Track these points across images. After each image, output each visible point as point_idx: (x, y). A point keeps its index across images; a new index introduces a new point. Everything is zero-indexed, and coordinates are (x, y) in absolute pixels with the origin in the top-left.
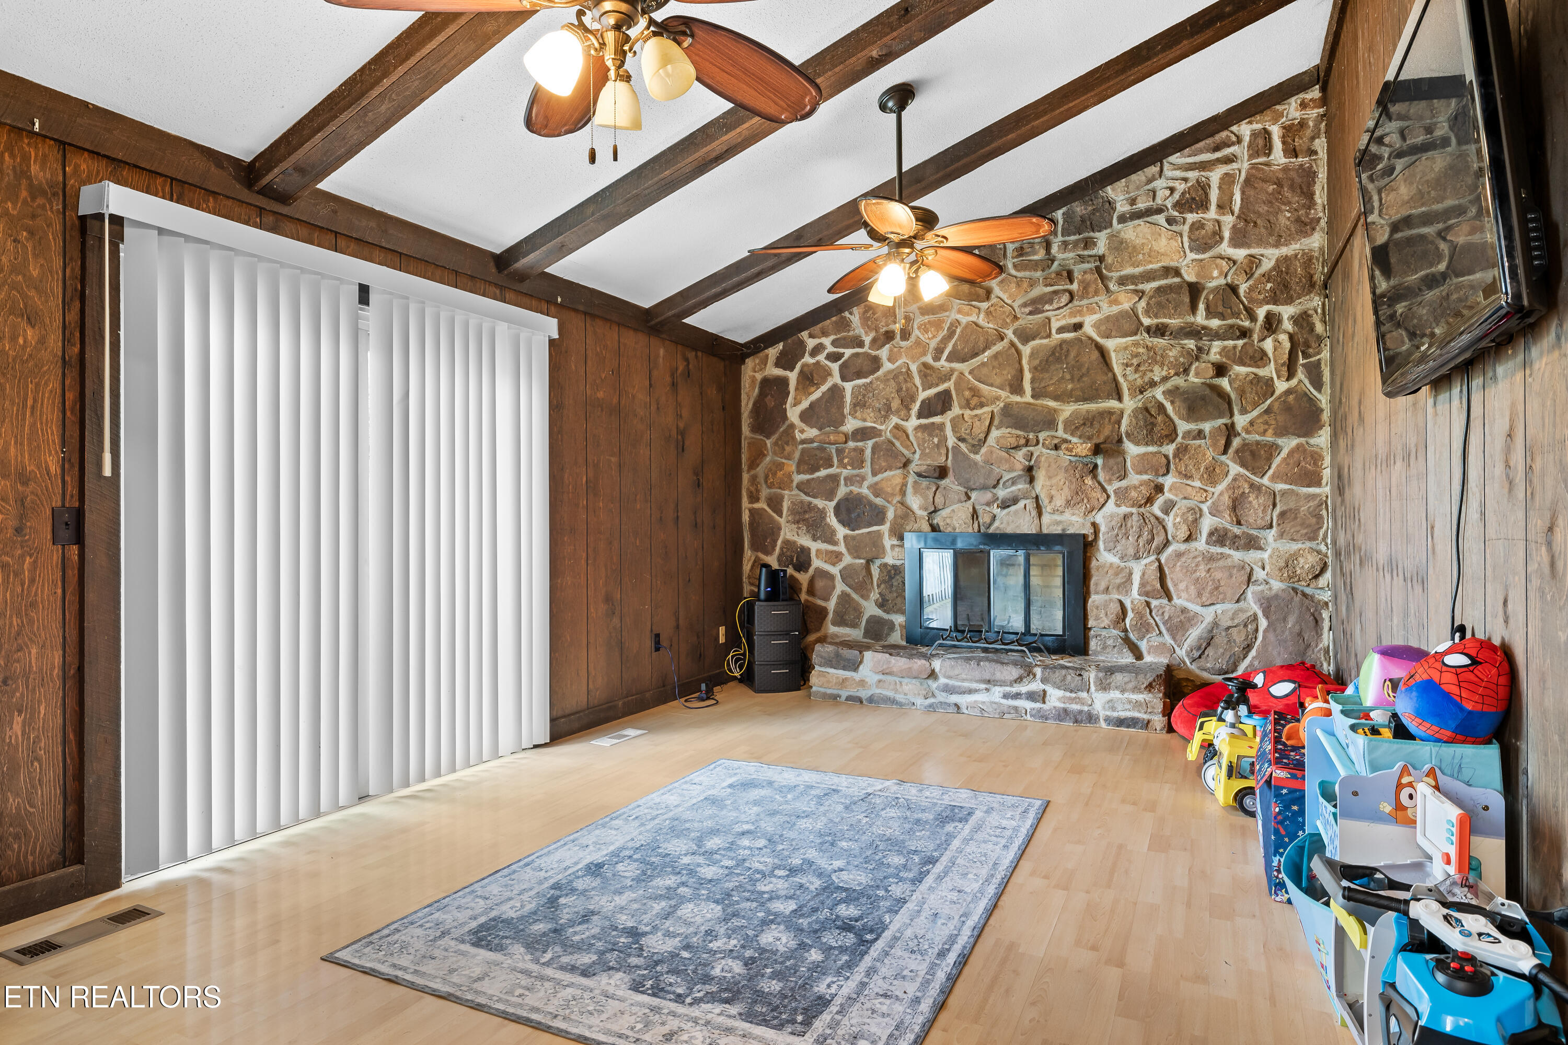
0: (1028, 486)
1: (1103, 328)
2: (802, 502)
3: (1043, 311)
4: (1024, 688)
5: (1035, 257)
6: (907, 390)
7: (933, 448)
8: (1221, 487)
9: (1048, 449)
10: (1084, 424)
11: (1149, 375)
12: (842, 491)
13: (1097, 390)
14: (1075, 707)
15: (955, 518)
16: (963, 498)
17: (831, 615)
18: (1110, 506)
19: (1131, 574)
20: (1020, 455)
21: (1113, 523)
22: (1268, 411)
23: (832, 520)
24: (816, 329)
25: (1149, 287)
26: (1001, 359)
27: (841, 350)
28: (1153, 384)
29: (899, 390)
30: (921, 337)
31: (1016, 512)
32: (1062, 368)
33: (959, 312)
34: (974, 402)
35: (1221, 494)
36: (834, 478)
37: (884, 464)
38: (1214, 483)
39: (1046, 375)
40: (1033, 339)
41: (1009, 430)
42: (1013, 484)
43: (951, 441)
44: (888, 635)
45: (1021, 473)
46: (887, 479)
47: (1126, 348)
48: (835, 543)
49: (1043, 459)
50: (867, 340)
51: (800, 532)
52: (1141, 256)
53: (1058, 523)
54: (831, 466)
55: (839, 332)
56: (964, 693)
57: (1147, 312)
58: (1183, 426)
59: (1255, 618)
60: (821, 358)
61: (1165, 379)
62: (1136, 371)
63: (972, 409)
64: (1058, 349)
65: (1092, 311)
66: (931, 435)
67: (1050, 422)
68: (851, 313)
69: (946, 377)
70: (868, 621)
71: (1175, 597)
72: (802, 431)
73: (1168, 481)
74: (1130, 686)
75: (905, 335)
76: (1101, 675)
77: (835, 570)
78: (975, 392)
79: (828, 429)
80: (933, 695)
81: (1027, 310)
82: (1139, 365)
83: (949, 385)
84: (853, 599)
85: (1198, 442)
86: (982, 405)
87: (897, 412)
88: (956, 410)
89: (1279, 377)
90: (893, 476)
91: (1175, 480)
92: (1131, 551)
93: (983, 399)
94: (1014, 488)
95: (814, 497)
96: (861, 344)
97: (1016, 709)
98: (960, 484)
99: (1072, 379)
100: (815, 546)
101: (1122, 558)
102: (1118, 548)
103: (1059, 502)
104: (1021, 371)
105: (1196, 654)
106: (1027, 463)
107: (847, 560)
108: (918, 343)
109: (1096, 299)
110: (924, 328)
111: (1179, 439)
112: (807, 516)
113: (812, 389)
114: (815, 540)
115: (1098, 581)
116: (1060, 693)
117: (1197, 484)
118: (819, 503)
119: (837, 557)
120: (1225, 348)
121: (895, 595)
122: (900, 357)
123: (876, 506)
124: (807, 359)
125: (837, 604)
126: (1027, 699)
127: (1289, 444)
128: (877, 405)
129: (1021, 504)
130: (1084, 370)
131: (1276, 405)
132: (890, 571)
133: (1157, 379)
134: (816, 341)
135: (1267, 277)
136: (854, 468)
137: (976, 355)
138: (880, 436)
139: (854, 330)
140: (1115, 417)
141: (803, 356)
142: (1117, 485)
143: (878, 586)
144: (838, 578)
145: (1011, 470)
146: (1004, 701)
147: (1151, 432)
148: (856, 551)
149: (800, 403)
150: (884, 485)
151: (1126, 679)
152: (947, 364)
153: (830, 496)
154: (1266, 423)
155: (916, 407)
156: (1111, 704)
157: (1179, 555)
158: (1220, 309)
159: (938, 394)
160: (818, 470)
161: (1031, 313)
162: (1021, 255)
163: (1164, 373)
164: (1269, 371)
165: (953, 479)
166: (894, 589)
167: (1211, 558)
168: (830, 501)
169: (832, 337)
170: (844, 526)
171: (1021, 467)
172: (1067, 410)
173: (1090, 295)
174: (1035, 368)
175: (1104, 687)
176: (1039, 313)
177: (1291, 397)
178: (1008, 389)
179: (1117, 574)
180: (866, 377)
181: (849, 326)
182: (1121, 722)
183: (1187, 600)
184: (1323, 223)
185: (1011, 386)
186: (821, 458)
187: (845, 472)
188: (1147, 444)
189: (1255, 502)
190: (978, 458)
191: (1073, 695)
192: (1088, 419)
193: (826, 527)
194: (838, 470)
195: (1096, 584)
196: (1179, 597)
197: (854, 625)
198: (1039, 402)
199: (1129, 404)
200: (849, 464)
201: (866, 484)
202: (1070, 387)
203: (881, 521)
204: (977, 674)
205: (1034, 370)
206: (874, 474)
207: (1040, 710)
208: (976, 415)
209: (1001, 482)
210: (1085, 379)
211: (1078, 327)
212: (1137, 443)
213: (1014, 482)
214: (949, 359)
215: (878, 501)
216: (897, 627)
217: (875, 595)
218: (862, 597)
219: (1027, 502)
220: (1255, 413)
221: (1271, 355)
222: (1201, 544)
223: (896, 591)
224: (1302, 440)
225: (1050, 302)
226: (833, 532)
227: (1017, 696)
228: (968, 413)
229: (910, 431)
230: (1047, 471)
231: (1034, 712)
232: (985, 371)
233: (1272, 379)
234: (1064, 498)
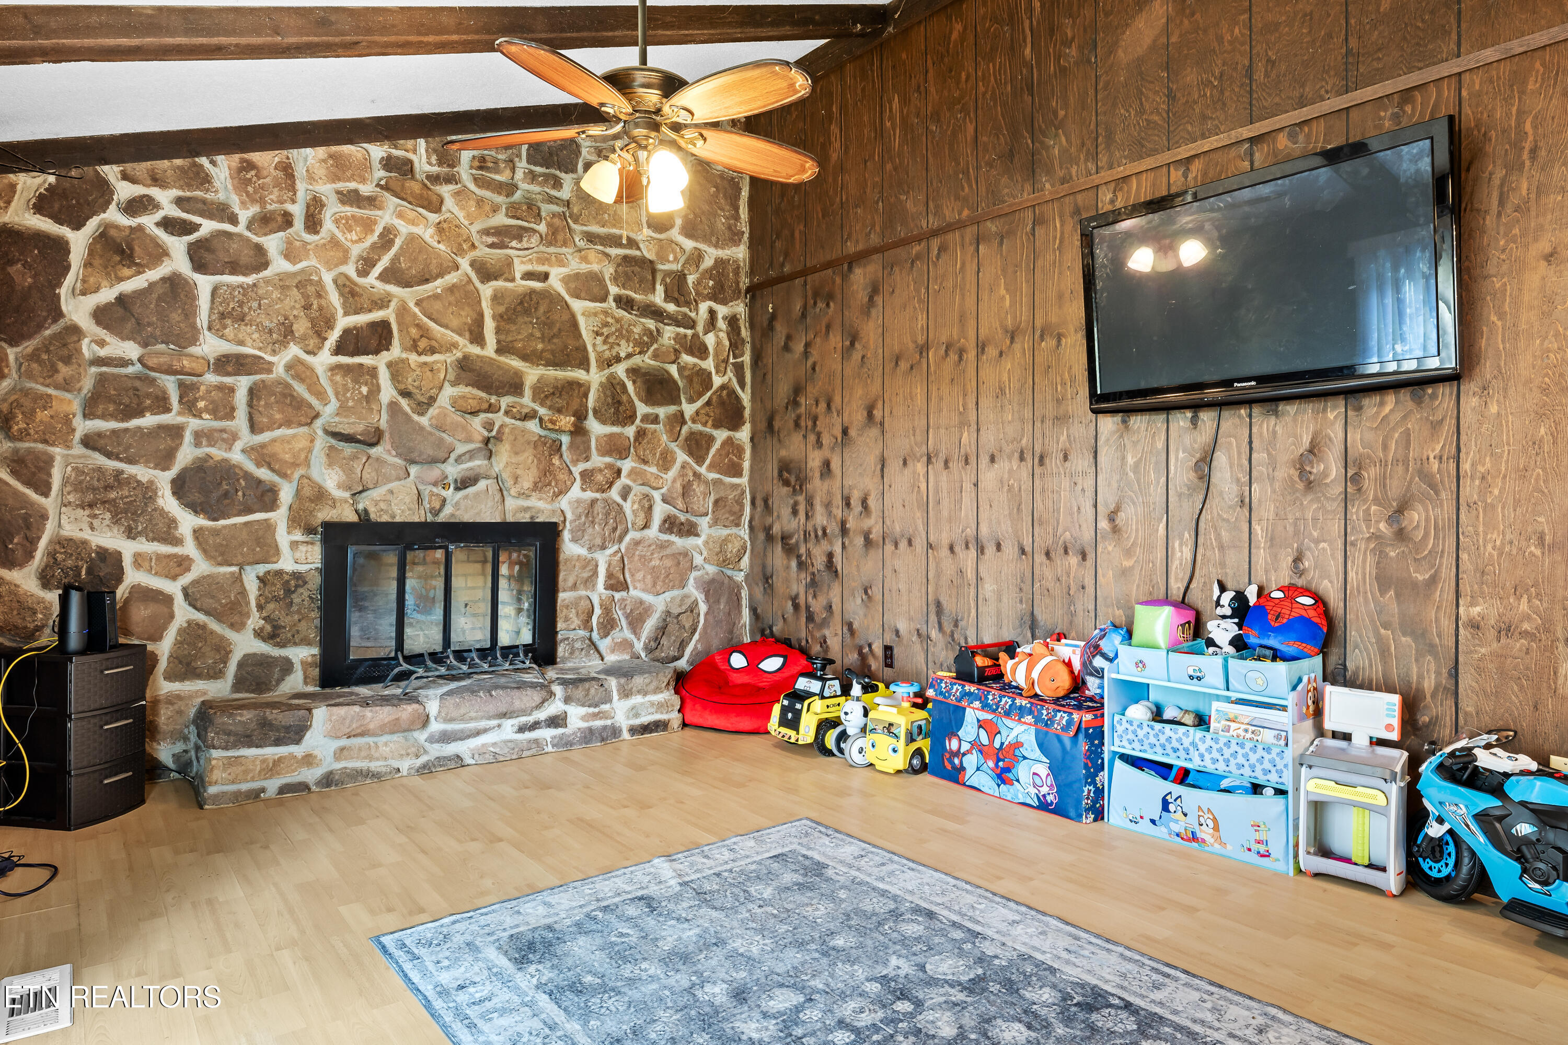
0: (486, 462)
1: (573, 285)
2: (99, 469)
3: (507, 247)
4: (542, 715)
5: (497, 177)
6: (321, 308)
7: (359, 400)
8: (672, 474)
9: (515, 418)
10: (553, 394)
11: (617, 349)
12: (186, 455)
13: (567, 355)
14: (598, 723)
15: (394, 502)
16: (402, 474)
17: (163, 664)
18: (576, 491)
19: (597, 566)
20: (477, 423)
21: (580, 510)
22: (708, 403)
23: (168, 502)
24: (141, 168)
25: (614, 252)
26: (457, 295)
27: (197, 219)
28: (618, 359)
29: (307, 307)
30: (339, 235)
31: (477, 495)
32: (531, 322)
33: (400, 216)
34: (423, 344)
35: (674, 481)
36: (176, 432)
37: (278, 416)
38: (666, 469)
39: (513, 328)
40: (496, 279)
41: (469, 389)
42: (471, 459)
43: (388, 392)
44: (280, 680)
45: (478, 445)
46: (283, 440)
47: (595, 314)
48: (178, 542)
49: (507, 430)
50: (244, 216)
51: (96, 523)
52: (606, 216)
53: (527, 509)
54: (168, 410)
55: (189, 186)
56: (468, 737)
57: (615, 279)
58: (642, 409)
59: (696, 603)
60: (148, 221)
61: (629, 356)
62: (605, 342)
63: (420, 354)
64: (527, 298)
65: (561, 263)
66: (356, 381)
67: (515, 386)
68: (213, 163)
69: (382, 303)
70: (241, 665)
71: (631, 588)
72: (102, 343)
73: (627, 465)
74: (652, 687)
75: (313, 224)
76: (623, 681)
77: (173, 588)
78: (425, 333)
79: (161, 347)
80: (426, 752)
81: (490, 240)
82: (607, 337)
83: (388, 314)
84: (212, 632)
85: (653, 426)
86: (433, 351)
87: (304, 338)
88: (396, 351)
89: (717, 372)
90: (294, 436)
91: (633, 464)
92: (598, 541)
93: (434, 343)
94: (470, 464)
95: (131, 461)
96: (233, 220)
97: (536, 741)
98: (399, 455)
99: (543, 338)
100: (128, 548)
101: (590, 549)
102: (586, 537)
103: (527, 484)
104: (481, 315)
105: (653, 644)
106: (486, 434)
107: (201, 567)
108: (334, 243)
109: (564, 250)
110: (345, 223)
111: (638, 421)
112: (113, 495)
113: (126, 272)
114: (131, 534)
115: (565, 577)
116: (583, 711)
117: (653, 469)
118: (141, 472)
119: (180, 565)
120: (678, 334)
121: (296, 617)
122: (307, 257)
123: (259, 482)
124: (113, 215)
125: (178, 643)
126: (549, 726)
127: (721, 435)
128: (267, 323)
129: (482, 484)
130: (555, 330)
131: (715, 397)
132: (288, 582)
133: (623, 355)
134: (138, 190)
135: (708, 271)
136: (216, 418)
137: (427, 281)
138: (269, 371)
139: (216, 192)
140: (581, 389)
141: (104, 208)
142: (582, 466)
143: (260, 607)
144: (179, 599)
145: (469, 440)
146: (520, 736)
147: (617, 411)
148: (222, 554)
149: (97, 290)
150: (277, 448)
151: (647, 681)
152: (379, 285)
153: (165, 460)
154: (707, 415)
155: (334, 336)
156: (634, 711)
157: (637, 543)
158: (676, 295)
159: (373, 325)
160: (140, 413)
161: (492, 246)
162: (481, 168)
163: (630, 350)
164: (709, 364)
165: (389, 447)
166: (295, 608)
167: (663, 546)
168: (163, 470)
169: (175, 193)
170: (196, 512)
171: (480, 438)
172: (532, 374)
173: (559, 244)
174: (501, 316)
175: (626, 694)
176: (501, 248)
177: (725, 392)
178: (467, 334)
179: (584, 567)
180: (245, 275)
181: (209, 182)
182: (645, 729)
183: (644, 590)
184: (746, 236)
185: (471, 332)
186: (148, 395)
187: (193, 424)
188: (613, 424)
189: (698, 489)
190: (424, 421)
191: (596, 710)
192: (556, 388)
193: (156, 514)
194: (180, 420)
195: (565, 580)
196: (635, 588)
197: (216, 674)
198: (502, 359)
199: (594, 377)
200: (206, 410)
201: (238, 445)
202: (540, 346)
203: (272, 505)
204: (491, 708)
205: (499, 318)
206: (254, 428)
207: (562, 737)
208: (425, 364)
209: (453, 456)
210: (555, 340)
211: (545, 277)
212: (604, 422)
213: (471, 455)
214: (383, 277)
215: (263, 474)
216: (298, 667)
217: (255, 621)
218: (232, 626)
219: (489, 482)
220: (699, 403)
221: (711, 349)
222: (653, 532)
223: (299, 612)
224: (731, 433)
225: (520, 238)
226: (172, 523)
227: (535, 726)
228: (413, 358)
229: (320, 370)
230: (513, 445)
231: (556, 741)
232: (438, 305)
233: (710, 373)
234: (532, 479)
